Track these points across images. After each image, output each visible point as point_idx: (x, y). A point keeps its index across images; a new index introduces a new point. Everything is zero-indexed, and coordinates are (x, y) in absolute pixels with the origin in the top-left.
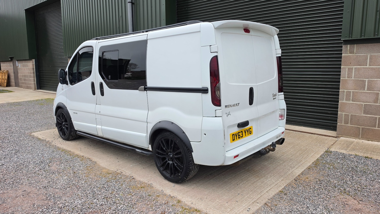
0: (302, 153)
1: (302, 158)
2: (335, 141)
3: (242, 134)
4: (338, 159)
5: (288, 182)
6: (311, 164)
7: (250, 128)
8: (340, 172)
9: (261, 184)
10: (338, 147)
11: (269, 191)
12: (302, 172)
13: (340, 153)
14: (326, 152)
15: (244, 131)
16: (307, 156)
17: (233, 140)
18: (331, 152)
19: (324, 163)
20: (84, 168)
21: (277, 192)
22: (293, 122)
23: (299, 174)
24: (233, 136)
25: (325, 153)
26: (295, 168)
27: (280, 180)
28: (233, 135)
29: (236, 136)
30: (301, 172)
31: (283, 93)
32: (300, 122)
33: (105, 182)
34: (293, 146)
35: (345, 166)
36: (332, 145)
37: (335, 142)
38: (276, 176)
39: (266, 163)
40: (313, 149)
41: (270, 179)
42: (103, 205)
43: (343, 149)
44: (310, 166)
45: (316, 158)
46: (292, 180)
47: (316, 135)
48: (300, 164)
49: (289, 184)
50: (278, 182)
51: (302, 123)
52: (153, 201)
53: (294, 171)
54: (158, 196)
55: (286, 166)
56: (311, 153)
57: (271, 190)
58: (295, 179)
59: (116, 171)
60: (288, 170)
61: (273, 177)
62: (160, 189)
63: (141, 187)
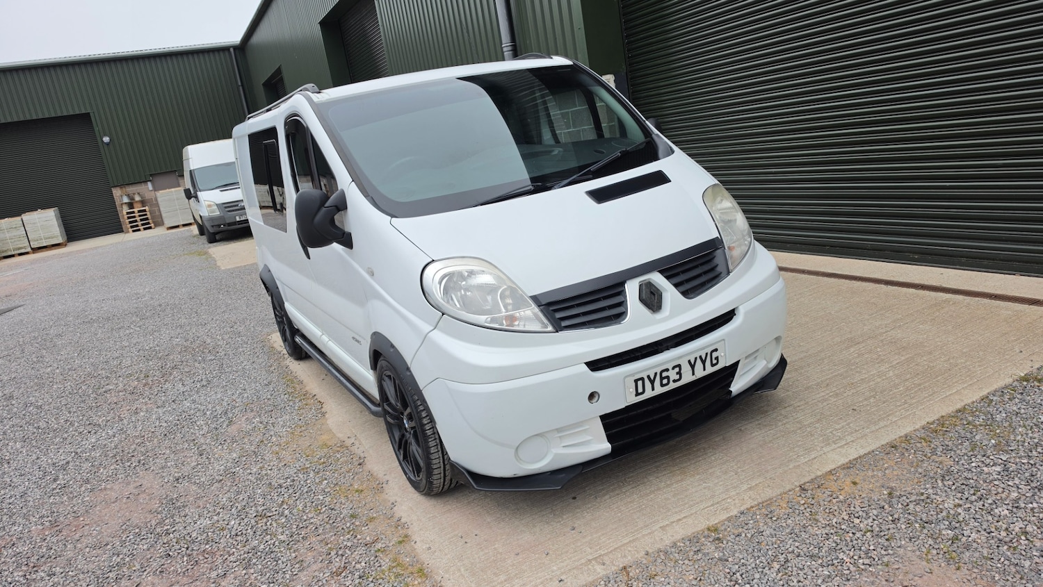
0: (920, 385)
1: (900, 406)
5: (769, 493)
6: (917, 427)
8: (1005, 463)
9: (669, 499)
11: (674, 524)
12: (856, 459)
14: (1026, 379)
16: (925, 398)
19: (975, 426)
21: (693, 531)
22: (986, 262)
23: (833, 467)
25: (1016, 383)
26: (836, 446)
27: (745, 487)
30: (847, 460)
32: (1011, 261)
33: (296, 471)
34: (906, 359)
38: (743, 471)
40: (980, 366)
41: (716, 481)
42: (239, 536)
44: (906, 435)
45: (959, 406)
46: (789, 487)
48: (873, 429)
49: (766, 501)
50: (734, 493)
51: (1019, 262)
52: (349, 533)
53: (824, 456)
54: (372, 519)
55: (812, 435)
56: (956, 382)
57: (684, 520)
58: (805, 484)
59: (346, 439)
60: (806, 450)
61: (730, 477)
62: (392, 499)
63: (357, 491)
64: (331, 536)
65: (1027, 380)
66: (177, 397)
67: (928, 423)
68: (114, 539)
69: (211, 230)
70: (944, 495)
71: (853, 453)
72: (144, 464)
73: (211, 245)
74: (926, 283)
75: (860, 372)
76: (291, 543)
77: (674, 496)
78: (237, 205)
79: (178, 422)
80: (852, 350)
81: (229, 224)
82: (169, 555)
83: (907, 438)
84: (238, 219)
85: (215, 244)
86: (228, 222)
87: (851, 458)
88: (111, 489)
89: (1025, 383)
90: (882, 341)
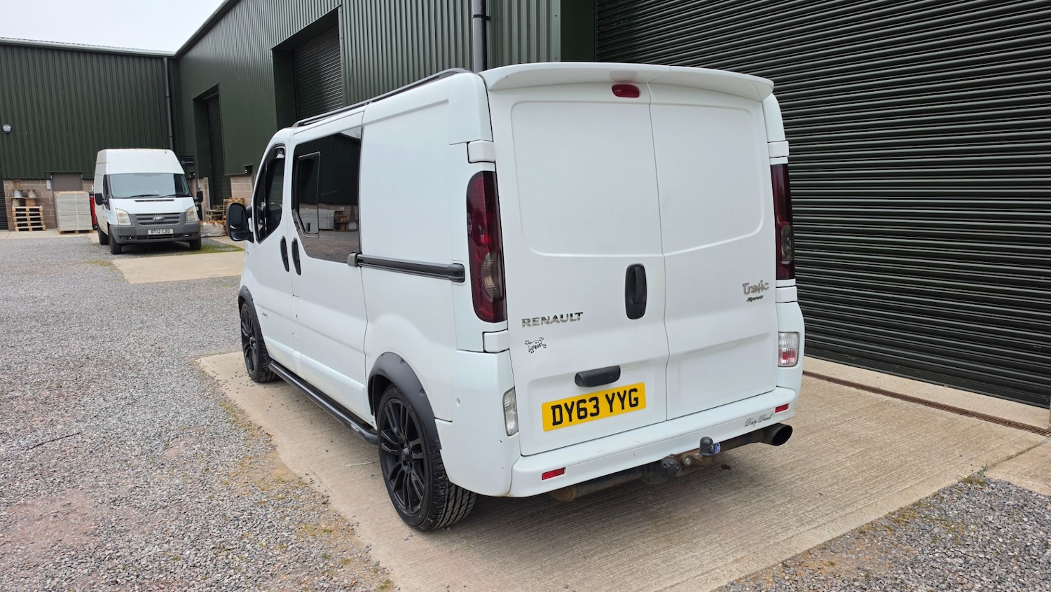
0: (876, 477)
1: (862, 495)
2: (1032, 445)
3: (596, 406)
4: (994, 510)
5: (754, 567)
6: (881, 516)
7: (635, 390)
8: (965, 556)
9: (658, 565)
10: (1025, 467)
11: (668, 590)
12: (830, 541)
13: (1019, 490)
14: (969, 480)
15: (607, 396)
16: (884, 489)
17: (555, 423)
18: (984, 483)
19: (931, 519)
20: (236, 460)
22: (918, 371)
23: (810, 546)
24: (557, 410)
25: (961, 484)
26: (810, 527)
27: (731, 559)
28: (554, 408)
29: (570, 412)
30: (822, 542)
31: (793, 282)
32: (940, 373)
33: (252, 504)
34: (859, 452)
35: (1001, 540)
36: (1010, 458)
37: (1028, 450)
38: (726, 543)
39: (724, 501)
40: (927, 465)
41: (702, 551)
42: (197, 567)
43: (1036, 476)
44: (872, 523)
45: (915, 500)
46: (772, 562)
47: (974, 419)
48: (842, 514)
49: (753, 574)
50: (721, 564)
51: (948, 374)
52: (323, 573)
53: (800, 535)
54: (346, 562)
55: (786, 515)
56: (909, 478)
57: (677, 587)
58: (786, 560)
59: (304, 476)
60: (783, 528)
61: (715, 548)
62: (367, 542)
63: (325, 531)
64: (304, 576)
65: (971, 483)
66: (100, 412)
67: (890, 513)
68: (45, 560)
69: (118, 241)
70: (916, 581)
71: (827, 535)
72: (69, 481)
73: (115, 256)
74: (865, 384)
75: (820, 460)
76: (260, 579)
77: (664, 562)
78: (152, 219)
79: (105, 440)
80: (809, 438)
81: (139, 237)
82: (117, 582)
83: (872, 525)
84: (150, 233)
85: (119, 256)
86: (138, 234)
87: (826, 540)
88: (33, 505)
89: (969, 485)
90: (835, 433)
